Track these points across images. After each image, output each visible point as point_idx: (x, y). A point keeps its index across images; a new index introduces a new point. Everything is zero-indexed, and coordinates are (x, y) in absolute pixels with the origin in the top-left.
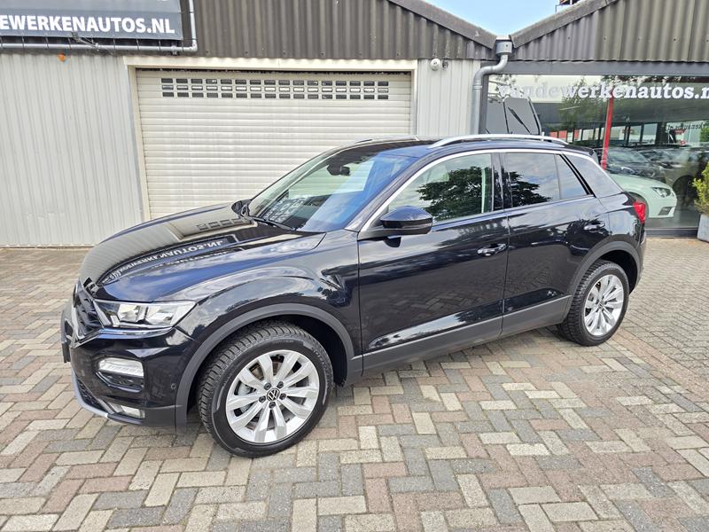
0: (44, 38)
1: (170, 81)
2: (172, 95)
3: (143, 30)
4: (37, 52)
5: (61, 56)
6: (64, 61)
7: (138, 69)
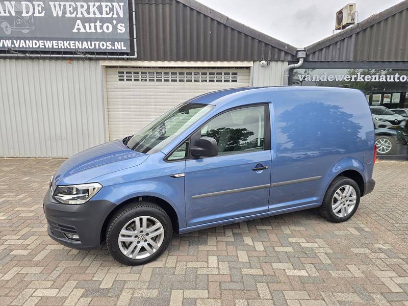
0: (61, 52)
1: (123, 73)
2: (123, 80)
3: (110, 48)
4: (57, 59)
5: (69, 61)
6: (70, 63)
7: (107, 67)
